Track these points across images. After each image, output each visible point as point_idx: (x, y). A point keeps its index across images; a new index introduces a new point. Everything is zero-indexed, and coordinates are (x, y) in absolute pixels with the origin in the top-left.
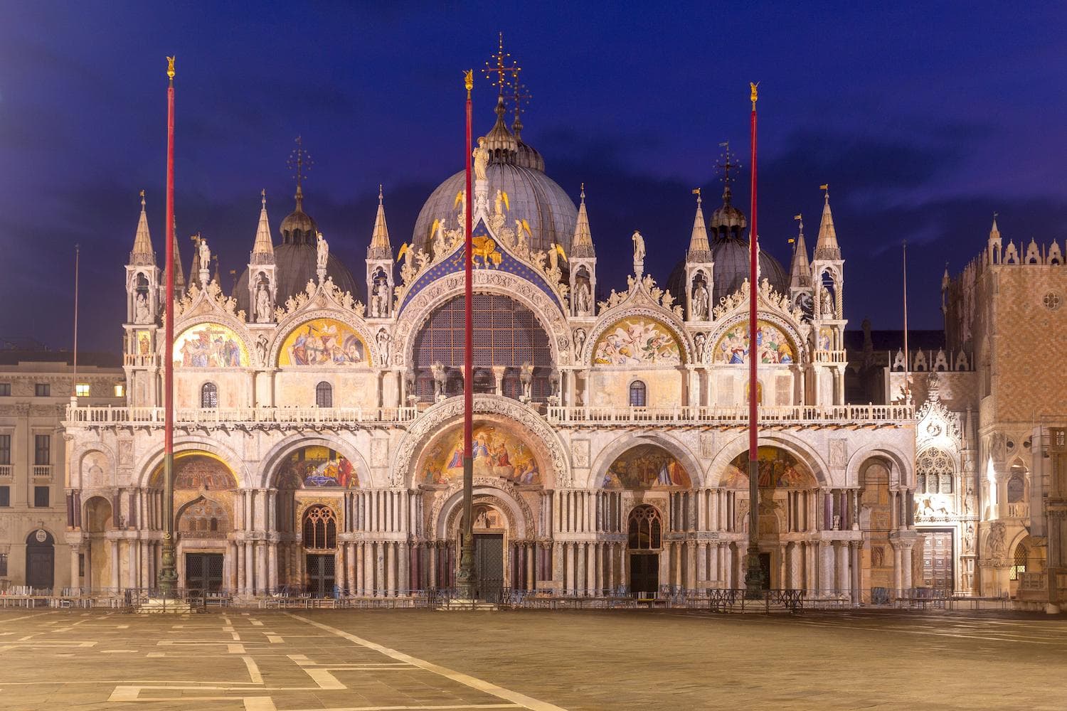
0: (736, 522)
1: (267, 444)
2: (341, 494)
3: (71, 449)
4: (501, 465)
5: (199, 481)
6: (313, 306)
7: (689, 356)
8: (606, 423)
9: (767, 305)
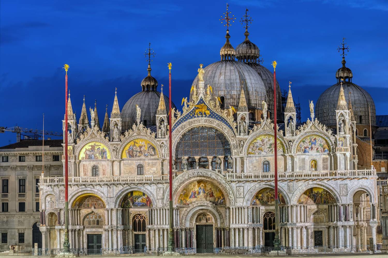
0: (307, 218)
1: (117, 190)
2: (147, 210)
3: (42, 194)
4: (211, 197)
5: (92, 205)
6: (135, 134)
7: (286, 150)
8: (250, 179)
9: (317, 129)
